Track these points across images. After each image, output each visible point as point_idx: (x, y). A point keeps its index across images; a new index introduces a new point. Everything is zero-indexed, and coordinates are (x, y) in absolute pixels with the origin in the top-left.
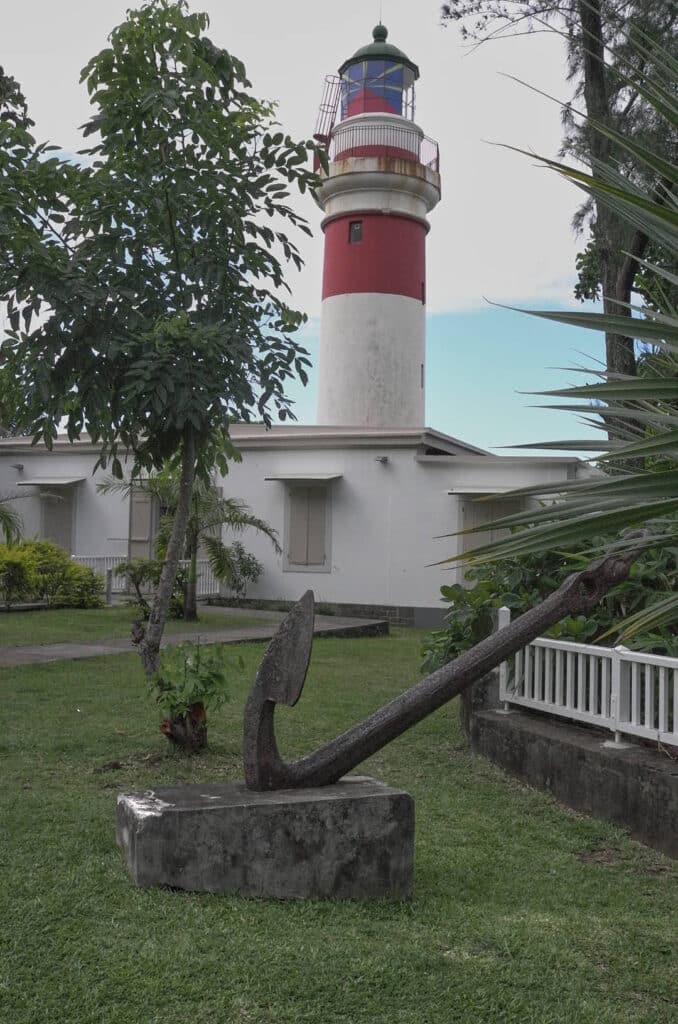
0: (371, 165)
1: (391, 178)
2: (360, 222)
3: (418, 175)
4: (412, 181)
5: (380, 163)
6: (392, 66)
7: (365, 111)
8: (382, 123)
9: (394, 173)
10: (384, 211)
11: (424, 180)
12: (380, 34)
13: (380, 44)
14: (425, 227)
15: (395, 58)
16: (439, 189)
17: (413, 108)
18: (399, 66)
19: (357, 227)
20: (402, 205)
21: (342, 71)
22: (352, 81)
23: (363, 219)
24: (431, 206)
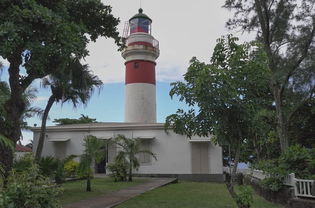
0: (141, 47)
1: (147, 51)
2: (138, 63)
3: (154, 50)
4: (153, 52)
5: (144, 47)
6: (145, 20)
7: (138, 32)
8: (144, 36)
9: (148, 49)
10: (145, 60)
11: (156, 52)
12: (141, 11)
13: (141, 14)
14: (155, 64)
15: (146, 18)
16: (159, 54)
17: (151, 31)
18: (147, 20)
19: (137, 64)
20: (150, 58)
21: (130, 20)
22: (134, 23)
23: (139, 62)
24: (156, 58)
